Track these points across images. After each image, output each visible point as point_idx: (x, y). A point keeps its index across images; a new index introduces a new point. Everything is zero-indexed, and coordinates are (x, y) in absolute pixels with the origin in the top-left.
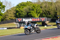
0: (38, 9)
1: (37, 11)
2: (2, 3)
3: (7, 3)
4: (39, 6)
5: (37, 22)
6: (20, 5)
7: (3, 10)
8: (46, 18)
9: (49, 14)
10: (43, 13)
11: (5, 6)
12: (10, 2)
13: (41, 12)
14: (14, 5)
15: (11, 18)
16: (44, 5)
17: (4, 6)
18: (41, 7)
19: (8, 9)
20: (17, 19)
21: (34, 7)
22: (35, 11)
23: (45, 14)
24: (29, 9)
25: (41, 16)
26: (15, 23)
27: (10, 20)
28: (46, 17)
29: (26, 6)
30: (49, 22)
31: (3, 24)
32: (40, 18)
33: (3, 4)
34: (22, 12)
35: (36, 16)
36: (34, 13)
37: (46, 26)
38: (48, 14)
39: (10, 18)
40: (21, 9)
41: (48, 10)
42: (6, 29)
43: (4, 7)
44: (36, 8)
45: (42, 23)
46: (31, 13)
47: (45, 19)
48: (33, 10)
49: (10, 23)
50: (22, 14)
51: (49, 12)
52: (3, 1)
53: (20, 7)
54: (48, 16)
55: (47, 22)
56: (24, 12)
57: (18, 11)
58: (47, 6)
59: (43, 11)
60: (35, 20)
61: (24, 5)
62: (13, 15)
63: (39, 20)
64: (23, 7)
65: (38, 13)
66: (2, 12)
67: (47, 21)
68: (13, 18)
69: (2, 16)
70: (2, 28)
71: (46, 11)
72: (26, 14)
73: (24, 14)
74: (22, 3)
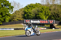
0: (47, 11)
1: (46, 13)
2: (10, 4)
3: (15, 3)
4: (48, 8)
5: (45, 24)
6: (29, 7)
7: (11, 11)
8: (55, 21)
9: (58, 17)
10: (52, 15)
11: (14, 6)
12: (19, 3)
13: (50, 14)
14: (22, 6)
15: (19, 19)
16: (53, 8)
17: (12, 6)
18: (50, 10)
19: (17, 10)
20: (24, 20)
21: (43, 9)
22: (44, 14)
23: (54, 17)
24: (38, 11)
25: (50, 18)
26: (23, 25)
27: (18, 21)
28: (55, 19)
29: (35, 8)
30: (57, 25)
31: (11, 24)
32: (49, 20)
33: (12, 5)
34: (30, 13)
35: (44, 18)
36: (42, 15)
37: (54, 29)
38: (56, 17)
39: (17, 19)
40: (30, 10)
41: (57, 13)
42: (13, 29)
43: (12, 8)
44: (45, 11)
45: (50, 25)
46: (39, 15)
47: (53, 22)
48: (42, 12)
49: (17, 24)
50: (31, 15)
51: (58, 15)
52: (11, 2)
53: (28, 9)
54: (57, 18)
55: (55, 25)
56: (33, 13)
57: (26, 12)
58: (57, 9)
59: (52, 14)
60: (43, 22)
61: (32, 7)
62: (21, 16)
63: (47, 22)
64: (31, 9)
65: (47, 16)
66: (10, 13)
67: (55, 23)
68: (21, 19)
69: (9, 16)
70: (9, 29)
71: (55, 13)
72: (34, 15)
73: (33, 15)
74: (31, 4)
